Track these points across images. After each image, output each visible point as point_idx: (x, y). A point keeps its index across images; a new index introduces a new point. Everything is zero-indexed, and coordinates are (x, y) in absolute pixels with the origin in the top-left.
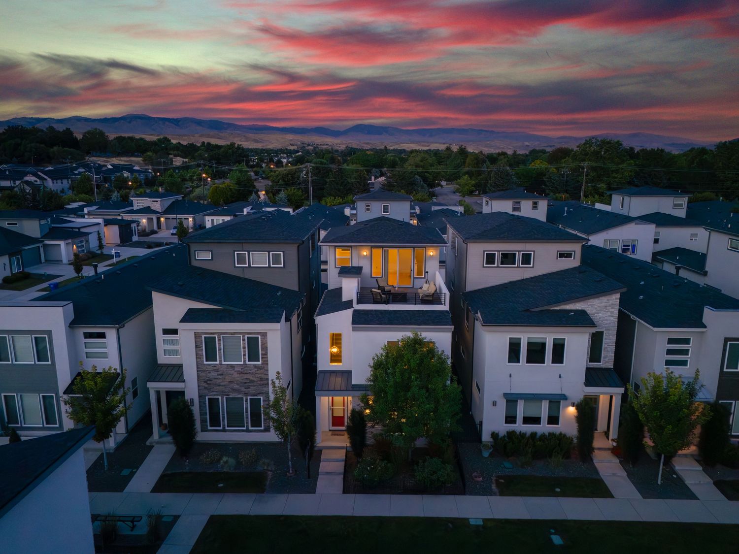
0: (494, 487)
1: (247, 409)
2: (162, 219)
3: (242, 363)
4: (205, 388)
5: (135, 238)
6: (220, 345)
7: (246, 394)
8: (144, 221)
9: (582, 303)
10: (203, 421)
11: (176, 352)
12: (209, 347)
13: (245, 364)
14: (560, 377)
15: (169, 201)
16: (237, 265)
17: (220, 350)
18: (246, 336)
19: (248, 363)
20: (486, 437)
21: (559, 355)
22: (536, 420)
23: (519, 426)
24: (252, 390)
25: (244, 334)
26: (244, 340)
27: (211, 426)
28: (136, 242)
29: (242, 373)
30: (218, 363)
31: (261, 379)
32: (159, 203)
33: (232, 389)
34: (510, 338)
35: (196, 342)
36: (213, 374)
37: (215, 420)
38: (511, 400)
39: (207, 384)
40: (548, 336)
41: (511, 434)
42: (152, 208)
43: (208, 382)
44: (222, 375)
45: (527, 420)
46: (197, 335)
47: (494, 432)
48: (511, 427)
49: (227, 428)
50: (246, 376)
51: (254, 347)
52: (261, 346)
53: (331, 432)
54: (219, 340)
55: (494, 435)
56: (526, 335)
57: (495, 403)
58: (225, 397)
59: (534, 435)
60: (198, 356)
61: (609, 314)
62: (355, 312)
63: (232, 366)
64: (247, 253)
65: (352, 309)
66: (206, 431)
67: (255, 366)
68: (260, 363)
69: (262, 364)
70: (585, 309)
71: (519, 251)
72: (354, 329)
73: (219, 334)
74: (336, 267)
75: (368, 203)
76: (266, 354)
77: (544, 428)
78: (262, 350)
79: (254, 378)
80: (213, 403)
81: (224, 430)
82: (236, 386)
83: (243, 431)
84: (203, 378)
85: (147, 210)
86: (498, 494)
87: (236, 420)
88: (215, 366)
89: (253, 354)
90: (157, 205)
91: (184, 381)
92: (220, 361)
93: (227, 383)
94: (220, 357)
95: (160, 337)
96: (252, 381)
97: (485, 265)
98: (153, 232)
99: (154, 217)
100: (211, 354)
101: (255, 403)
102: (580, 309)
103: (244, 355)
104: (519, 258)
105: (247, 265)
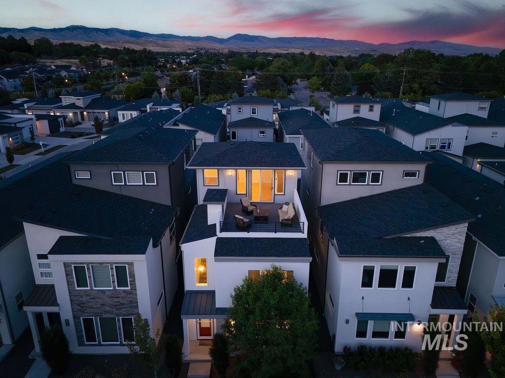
1: (120, 327)
2: (85, 113)
3: (112, 288)
4: (79, 310)
5: (62, 129)
6: (89, 273)
7: (118, 315)
8: (71, 114)
9: (432, 231)
10: (80, 338)
11: (49, 275)
12: (79, 274)
13: (115, 289)
14: (409, 299)
15: (89, 99)
16: (114, 184)
17: (90, 277)
18: (114, 265)
19: (117, 288)
20: (338, 348)
21: (408, 281)
22: (385, 335)
23: (370, 340)
24: (123, 311)
25: (112, 264)
26: (112, 269)
27: (87, 341)
28: (63, 132)
29: (112, 297)
30: (89, 288)
31: (131, 302)
32: (81, 101)
33: (104, 311)
34: (364, 266)
35: (66, 271)
36: (84, 299)
37: (91, 337)
38: (363, 319)
39: (81, 307)
40: (400, 266)
41: (362, 348)
42: (77, 104)
43: (82, 305)
44: (94, 299)
45: (375, 335)
46: (66, 265)
47: (346, 347)
48: (361, 340)
49: (102, 343)
50: (116, 300)
51: (122, 274)
52: (129, 274)
53: (199, 341)
54: (88, 269)
55: (346, 349)
57: (347, 322)
58: (98, 318)
59: (382, 349)
60: (69, 283)
61: (456, 240)
62: (218, 239)
63: (102, 291)
64: (122, 172)
65: (216, 237)
66: (83, 346)
67: (124, 291)
68: (129, 288)
69: (131, 289)
70: (434, 236)
71: (369, 171)
72: (216, 261)
73: (88, 264)
74: (204, 185)
75: (240, 106)
76: (134, 281)
77: (391, 341)
78: (129, 278)
79: (124, 302)
80: (88, 323)
81: (100, 345)
82: (108, 309)
83: (117, 345)
84: (77, 302)
85: (72, 106)
87: (110, 336)
88: (86, 291)
89: (122, 281)
90: (80, 102)
91: (58, 305)
92: (91, 287)
93: (99, 306)
94: (91, 284)
95: (35, 262)
96: (122, 304)
97: (338, 183)
98: (78, 123)
99: (78, 111)
100: (82, 282)
101: (127, 322)
102: (430, 236)
103: (114, 282)
104: (369, 177)
105: (123, 184)
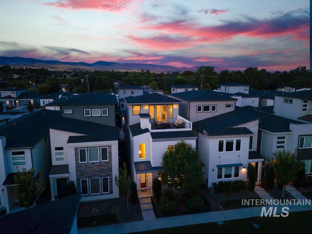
0: (221, 207)
1: (101, 184)
2: (17, 101)
3: (99, 161)
4: (80, 175)
6: (87, 153)
7: (101, 177)
8: (8, 102)
11: (62, 159)
12: (82, 154)
14: (239, 156)
15: (20, 92)
16: (85, 116)
17: (88, 155)
18: (101, 148)
19: (102, 161)
20: (210, 185)
22: (230, 176)
23: (223, 179)
24: (104, 174)
25: (100, 147)
26: (100, 150)
27: (82, 194)
28: (5, 112)
29: (99, 166)
30: (86, 162)
31: (108, 168)
32: (15, 94)
33: (94, 175)
34: (219, 141)
35: (75, 153)
36: (84, 168)
37: (85, 191)
38: (220, 168)
39: (81, 173)
40: (234, 139)
41: (221, 183)
42: (12, 96)
43: (82, 172)
44: (89, 168)
45: (226, 176)
46: (76, 149)
47: (214, 183)
48: (220, 180)
49: (91, 194)
50: (101, 167)
51: (105, 153)
52: (108, 152)
53: (140, 191)
54: (87, 151)
56: (225, 139)
57: (213, 170)
58: (90, 179)
59: (230, 182)
60: (76, 159)
61: (255, 128)
62: (152, 133)
63: (94, 163)
64: (90, 109)
65: (150, 132)
67: (105, 162)
68: (108, 160)
69: (109, 161)
70: (246, 127)
71: (211, 105)
72: (153, 141)
73: (87, 148)
74: (133, 115)
75: (125, 90)
76: (111, 156)
77: (233, 179)
78: (109, 154)
79: (104, 168)
80: (84, 182)
81: (90, 195)
82: (96, 173)
83: (99, 195)
84: (79, 170)
85: (9, 97)
86: (223, 209)
87: (95, 189)
88: (85, 164)
89: (104, 157)
90: (14, 95)
91: (69, 173)
92: (88, 161)
93: (91, 172)
94: (88, 159)
95: (53, 151)
96: (104, 170)
97: (197, 112)
99: (13, 100)
100: (83, 158)
101: (105, 180)
103: (100, 157)
104: (211, 108)
